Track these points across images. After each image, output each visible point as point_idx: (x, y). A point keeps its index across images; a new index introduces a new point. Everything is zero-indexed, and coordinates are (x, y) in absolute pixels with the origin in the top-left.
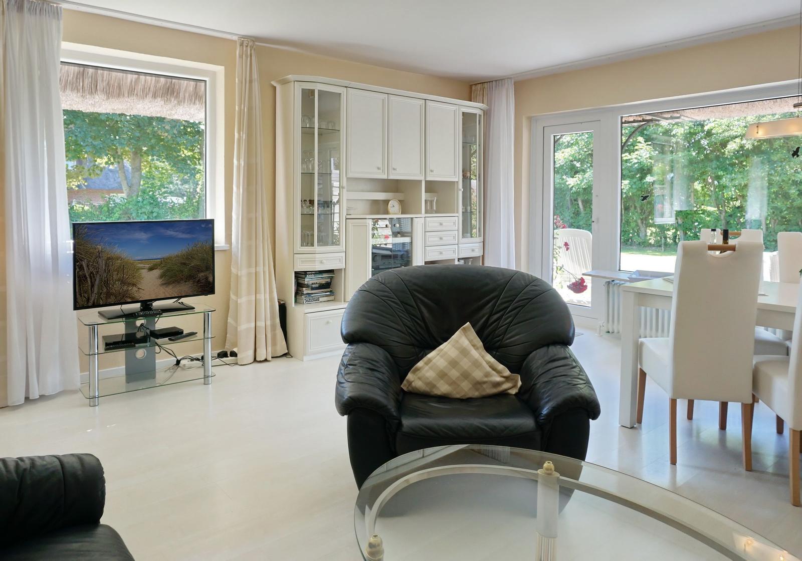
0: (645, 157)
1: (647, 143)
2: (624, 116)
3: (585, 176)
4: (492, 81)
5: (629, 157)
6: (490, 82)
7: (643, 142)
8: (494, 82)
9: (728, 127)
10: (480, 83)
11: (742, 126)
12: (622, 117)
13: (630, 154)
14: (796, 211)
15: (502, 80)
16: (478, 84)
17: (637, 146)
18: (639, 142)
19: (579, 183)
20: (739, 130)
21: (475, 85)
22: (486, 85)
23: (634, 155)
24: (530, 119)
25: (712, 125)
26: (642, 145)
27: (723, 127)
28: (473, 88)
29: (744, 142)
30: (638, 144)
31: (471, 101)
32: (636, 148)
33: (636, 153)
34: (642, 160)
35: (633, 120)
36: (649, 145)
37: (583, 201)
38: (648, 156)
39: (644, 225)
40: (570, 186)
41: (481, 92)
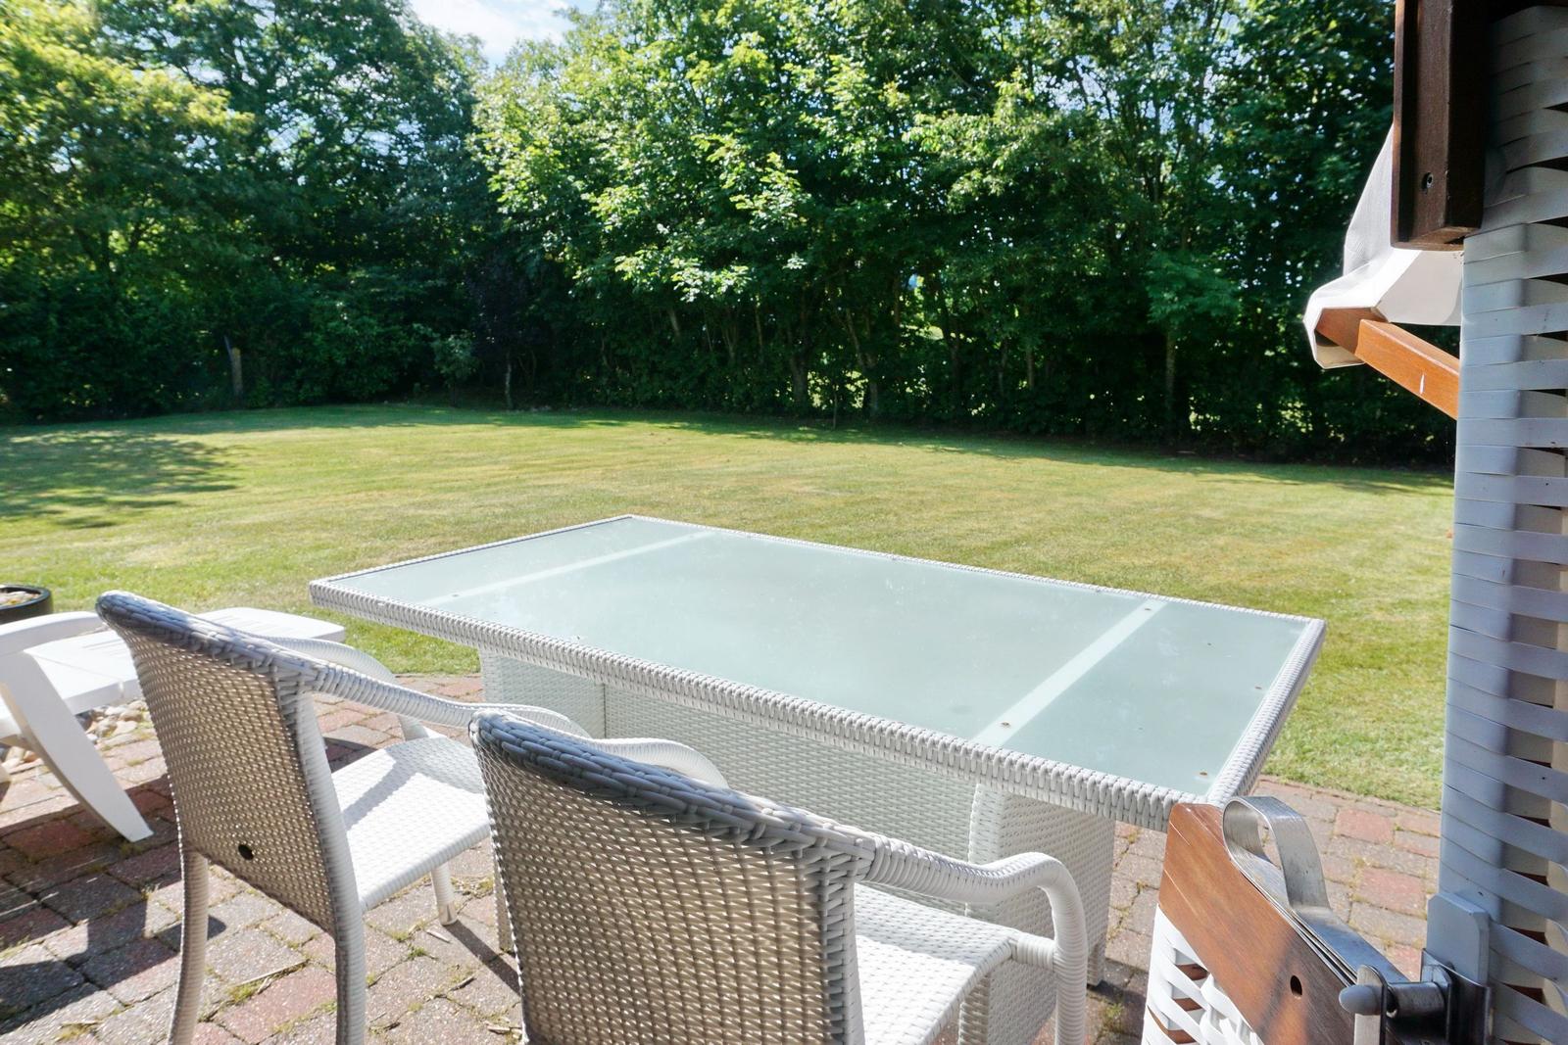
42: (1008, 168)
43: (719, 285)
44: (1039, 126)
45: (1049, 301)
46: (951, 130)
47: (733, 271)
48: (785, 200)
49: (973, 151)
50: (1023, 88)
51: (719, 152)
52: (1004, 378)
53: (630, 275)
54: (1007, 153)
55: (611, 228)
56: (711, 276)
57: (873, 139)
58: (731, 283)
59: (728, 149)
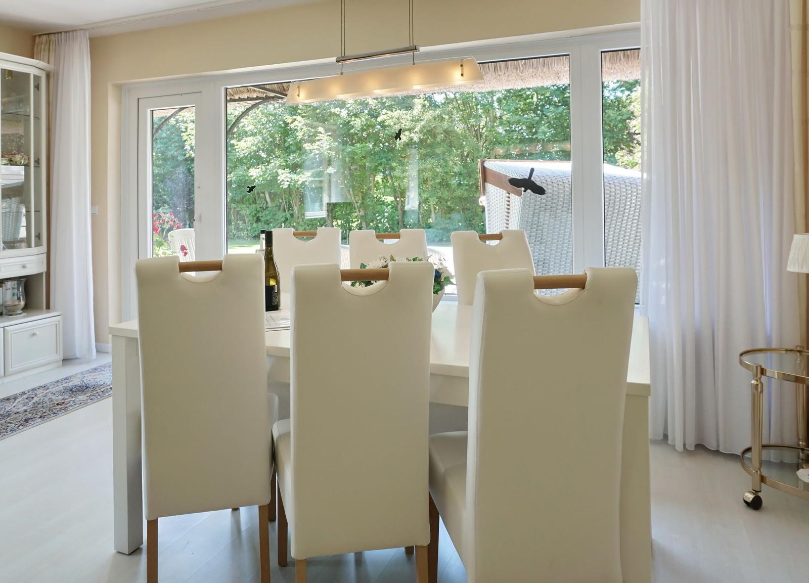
0: (325, 148)
1: (327, 134)
2: (228, 87)
3: (269, 167)
4: (61, 33)
5: (311, 147)
6: (58, 33)
7: (323, 132)
8: (63, 33)
9: (398, 120)
10: (45, 34)
11: (409, 120)
12: (226, 89)
13: (312, 144)
14: (458, 201)
15: (73, 31)
16: (43, 35)
17: (318, 136)
18: (321, 133)
19: (262, 174)
20: (407, 124)
21: (40, 36)
22: (52, 37)
23: (315, 146)
24: (119, 88)
25: (385, 117)
26: (322, 135)
27: (394, 119)
28: (37, 40)
29: (412, 135)
30: (318, 135)
31: (33, 58)
32: (317, 138)
33: (318, 143)
34: (322, 151)
35: (255, 97)
36: (329, 136)
37: (270, 194)
38: (328, 147)
39: (330, 218)
40: (252, 178)
41: (47, 46)
42: (421, 131)
43: (298, 181)
44: (431, 116)
45: (440, 183)
46: (397, 117)
47: (304, 175)
48: (326, 146)
49: (406, 124)
50: (424, 101)
51: (296, 123)
52: (422, 217)
53: (254, 177)
54: (419, 126)
55: (243, 155)
56: (295, 177)
57: (363, 119)
58: (304, 180)
59: (300, 122)
